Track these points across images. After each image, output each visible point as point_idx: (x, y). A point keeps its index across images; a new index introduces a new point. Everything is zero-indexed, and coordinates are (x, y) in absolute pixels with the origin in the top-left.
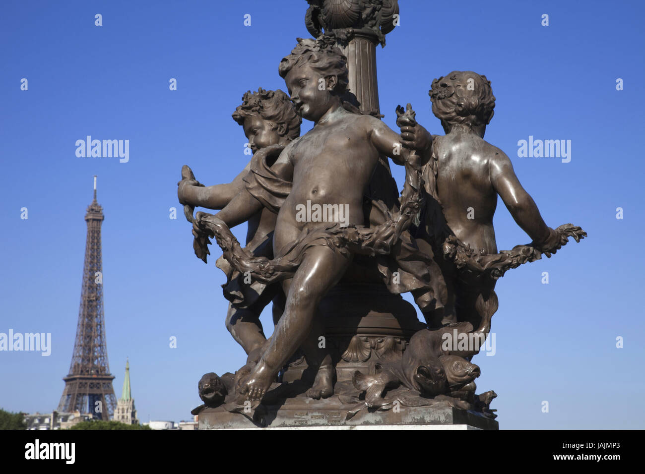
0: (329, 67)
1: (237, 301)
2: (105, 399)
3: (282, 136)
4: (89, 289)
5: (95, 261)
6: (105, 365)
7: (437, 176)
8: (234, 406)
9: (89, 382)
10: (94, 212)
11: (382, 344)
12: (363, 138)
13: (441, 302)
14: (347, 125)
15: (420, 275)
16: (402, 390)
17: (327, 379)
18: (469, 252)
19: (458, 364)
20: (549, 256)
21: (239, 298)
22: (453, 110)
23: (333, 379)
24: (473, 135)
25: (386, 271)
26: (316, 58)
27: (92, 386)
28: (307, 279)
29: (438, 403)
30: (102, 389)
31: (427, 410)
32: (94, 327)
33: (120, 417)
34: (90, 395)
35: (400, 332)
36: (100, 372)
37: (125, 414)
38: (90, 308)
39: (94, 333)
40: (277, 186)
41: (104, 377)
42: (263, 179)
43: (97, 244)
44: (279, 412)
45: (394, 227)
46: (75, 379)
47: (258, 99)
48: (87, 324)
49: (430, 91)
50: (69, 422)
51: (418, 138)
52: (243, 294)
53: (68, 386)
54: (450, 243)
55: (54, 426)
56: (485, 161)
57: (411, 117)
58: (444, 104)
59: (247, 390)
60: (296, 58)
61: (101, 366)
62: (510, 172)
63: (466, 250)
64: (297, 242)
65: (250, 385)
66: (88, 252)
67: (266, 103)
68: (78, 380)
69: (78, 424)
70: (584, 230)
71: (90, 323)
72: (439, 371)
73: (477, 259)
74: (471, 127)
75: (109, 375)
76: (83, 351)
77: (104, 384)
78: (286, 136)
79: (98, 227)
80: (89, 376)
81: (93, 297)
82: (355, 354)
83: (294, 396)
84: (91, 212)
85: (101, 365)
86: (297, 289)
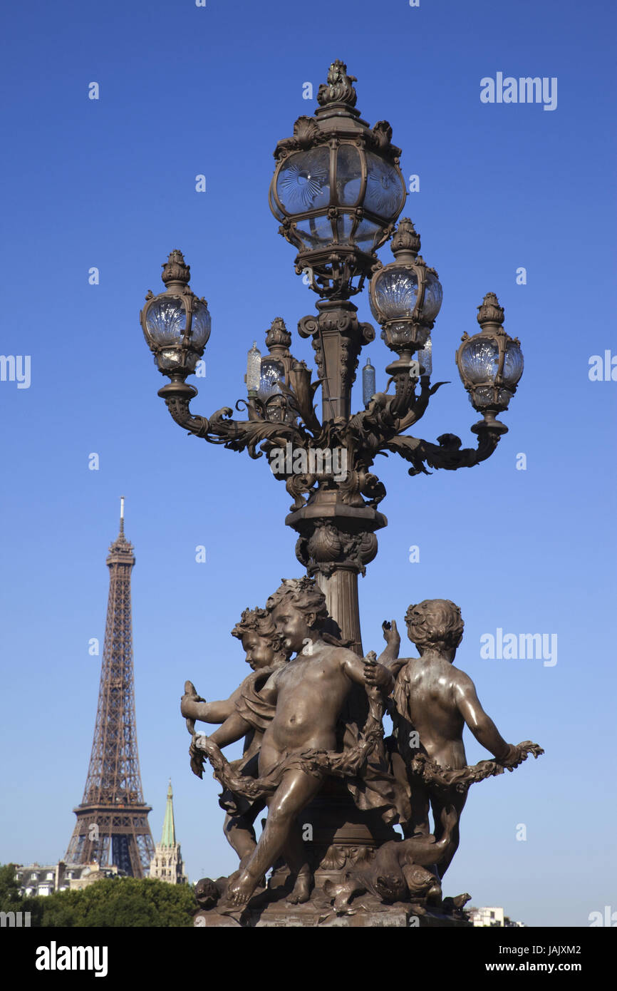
0: (309, 605)
1: (231, 811)
2: (137, 842)
3: (277, 652)
4: (113, 670)
5: (122, 628)
6: (136, 789)
7: (409, 698)
8: (224, 909)
9: (113, 815)
10: (120, 552)
11: (356, 853)
12: (337, 670)
13: (405, 817)
14: (323, 657)
15: (384, 793)
16: (367, 897)
17: (304, 886)
18: (437, 769)
19: (418, 873)
20: (511, 771)
21: (233, 808)
22: (425, 636)
23: (311, 885)
24: (442, 659)
25: (354, 790)
26: (297, 598)
27: (117, 821)
28: (283, 800)
29: (395, 909)
30: (133, 826)
31: (385, 915)
32: (120, 730)
33: (160, 873)
34: (114, 836)
35: (372, 841)
36: (129, 801)
37: (167, 867)
38: (114, 701)
39: (121, 739)
40: (264, 710)
41: (136, 808)
42: (251, 703)
43: (124, 602)
44: (262, 915)
45: (359, 753)
46: (91, 811)
47: (254, 618)
48: (109, 725)
49: (406, 617)
50: (82, 879)
51: (378, 676)
52: (237, 805)
53: (81, 822)
54: (418, 760)
55: (59, 885)
56: (451, 685)
57: (371, 658)
58: (417, 630)
59: (233, 897)
60: (280, 597)
61: (131, 792)
62: (473, 696)
63: (432, 767)
64: (277, 764)
65: (236, 892)
66: (112, 614)
67: (262, 622)
68: (96, 812)
69: (95, 882)
70: (541, 747)
71: (114, 723)
72: (396, 881)
73: (443, 775)
74: (440, 652)
75: (143, 805)
76: (104, 768)
77: (135, 818)
78: (280, 652)
79: (127, 574)
80: (113, 807)
81: (119, 684)
82: (331, 862)
83: (276, 901)
84: (115, 552)
85: (131, 788)
86: (275, 808)
